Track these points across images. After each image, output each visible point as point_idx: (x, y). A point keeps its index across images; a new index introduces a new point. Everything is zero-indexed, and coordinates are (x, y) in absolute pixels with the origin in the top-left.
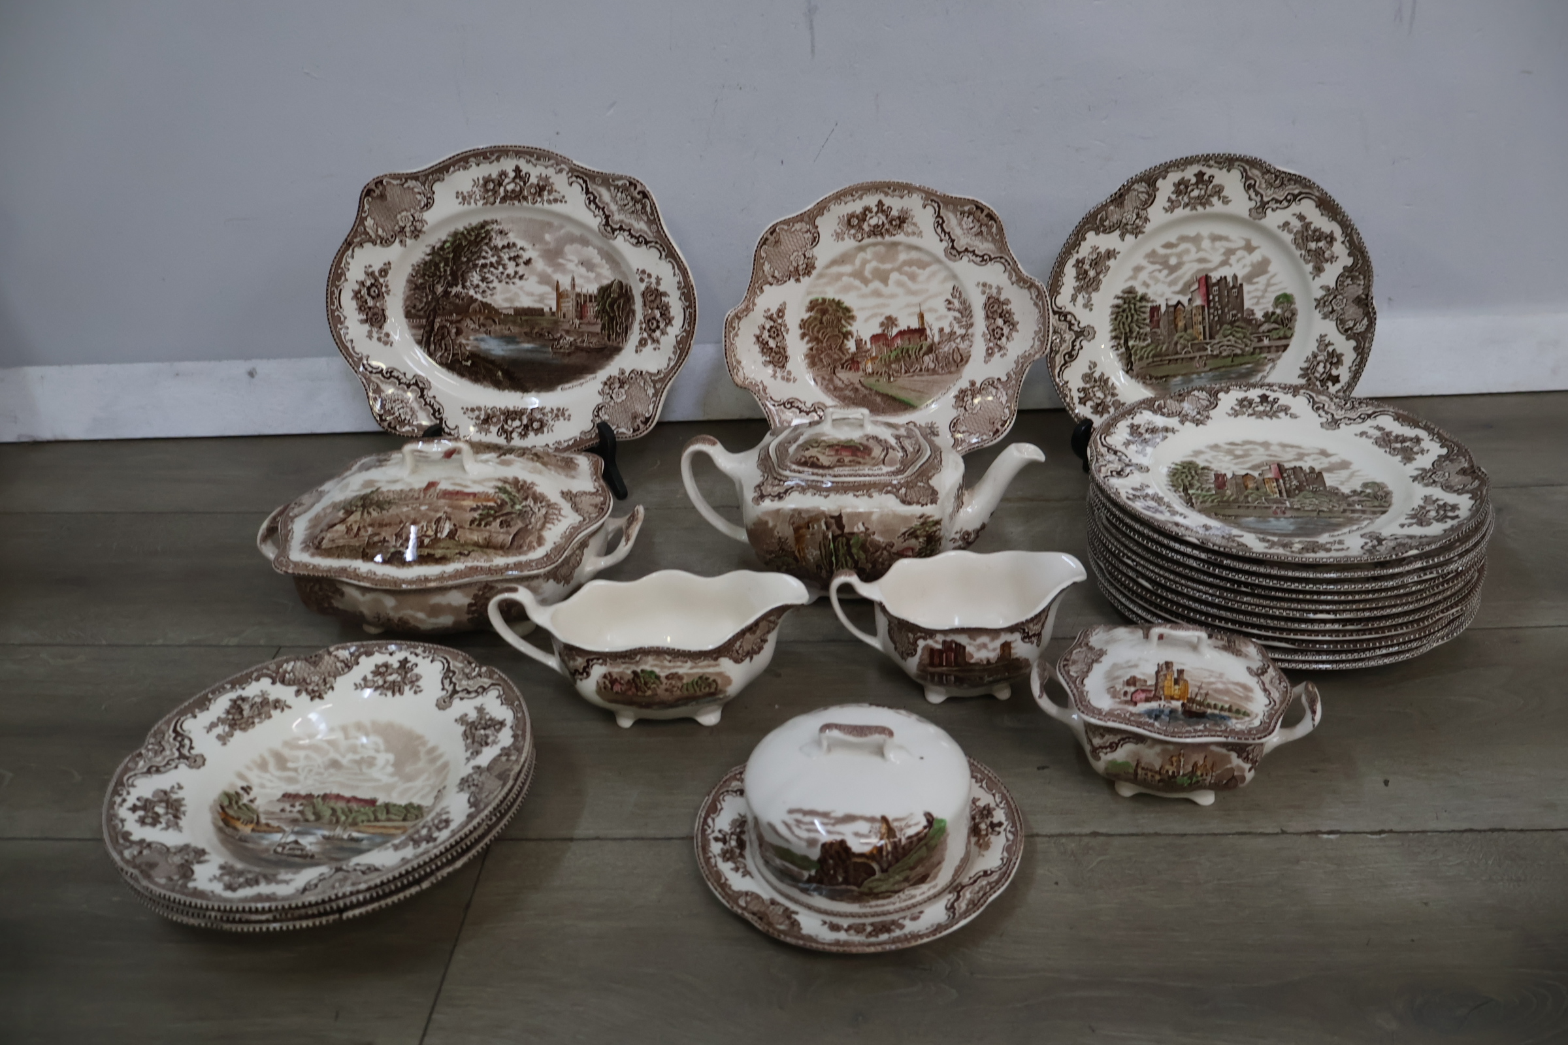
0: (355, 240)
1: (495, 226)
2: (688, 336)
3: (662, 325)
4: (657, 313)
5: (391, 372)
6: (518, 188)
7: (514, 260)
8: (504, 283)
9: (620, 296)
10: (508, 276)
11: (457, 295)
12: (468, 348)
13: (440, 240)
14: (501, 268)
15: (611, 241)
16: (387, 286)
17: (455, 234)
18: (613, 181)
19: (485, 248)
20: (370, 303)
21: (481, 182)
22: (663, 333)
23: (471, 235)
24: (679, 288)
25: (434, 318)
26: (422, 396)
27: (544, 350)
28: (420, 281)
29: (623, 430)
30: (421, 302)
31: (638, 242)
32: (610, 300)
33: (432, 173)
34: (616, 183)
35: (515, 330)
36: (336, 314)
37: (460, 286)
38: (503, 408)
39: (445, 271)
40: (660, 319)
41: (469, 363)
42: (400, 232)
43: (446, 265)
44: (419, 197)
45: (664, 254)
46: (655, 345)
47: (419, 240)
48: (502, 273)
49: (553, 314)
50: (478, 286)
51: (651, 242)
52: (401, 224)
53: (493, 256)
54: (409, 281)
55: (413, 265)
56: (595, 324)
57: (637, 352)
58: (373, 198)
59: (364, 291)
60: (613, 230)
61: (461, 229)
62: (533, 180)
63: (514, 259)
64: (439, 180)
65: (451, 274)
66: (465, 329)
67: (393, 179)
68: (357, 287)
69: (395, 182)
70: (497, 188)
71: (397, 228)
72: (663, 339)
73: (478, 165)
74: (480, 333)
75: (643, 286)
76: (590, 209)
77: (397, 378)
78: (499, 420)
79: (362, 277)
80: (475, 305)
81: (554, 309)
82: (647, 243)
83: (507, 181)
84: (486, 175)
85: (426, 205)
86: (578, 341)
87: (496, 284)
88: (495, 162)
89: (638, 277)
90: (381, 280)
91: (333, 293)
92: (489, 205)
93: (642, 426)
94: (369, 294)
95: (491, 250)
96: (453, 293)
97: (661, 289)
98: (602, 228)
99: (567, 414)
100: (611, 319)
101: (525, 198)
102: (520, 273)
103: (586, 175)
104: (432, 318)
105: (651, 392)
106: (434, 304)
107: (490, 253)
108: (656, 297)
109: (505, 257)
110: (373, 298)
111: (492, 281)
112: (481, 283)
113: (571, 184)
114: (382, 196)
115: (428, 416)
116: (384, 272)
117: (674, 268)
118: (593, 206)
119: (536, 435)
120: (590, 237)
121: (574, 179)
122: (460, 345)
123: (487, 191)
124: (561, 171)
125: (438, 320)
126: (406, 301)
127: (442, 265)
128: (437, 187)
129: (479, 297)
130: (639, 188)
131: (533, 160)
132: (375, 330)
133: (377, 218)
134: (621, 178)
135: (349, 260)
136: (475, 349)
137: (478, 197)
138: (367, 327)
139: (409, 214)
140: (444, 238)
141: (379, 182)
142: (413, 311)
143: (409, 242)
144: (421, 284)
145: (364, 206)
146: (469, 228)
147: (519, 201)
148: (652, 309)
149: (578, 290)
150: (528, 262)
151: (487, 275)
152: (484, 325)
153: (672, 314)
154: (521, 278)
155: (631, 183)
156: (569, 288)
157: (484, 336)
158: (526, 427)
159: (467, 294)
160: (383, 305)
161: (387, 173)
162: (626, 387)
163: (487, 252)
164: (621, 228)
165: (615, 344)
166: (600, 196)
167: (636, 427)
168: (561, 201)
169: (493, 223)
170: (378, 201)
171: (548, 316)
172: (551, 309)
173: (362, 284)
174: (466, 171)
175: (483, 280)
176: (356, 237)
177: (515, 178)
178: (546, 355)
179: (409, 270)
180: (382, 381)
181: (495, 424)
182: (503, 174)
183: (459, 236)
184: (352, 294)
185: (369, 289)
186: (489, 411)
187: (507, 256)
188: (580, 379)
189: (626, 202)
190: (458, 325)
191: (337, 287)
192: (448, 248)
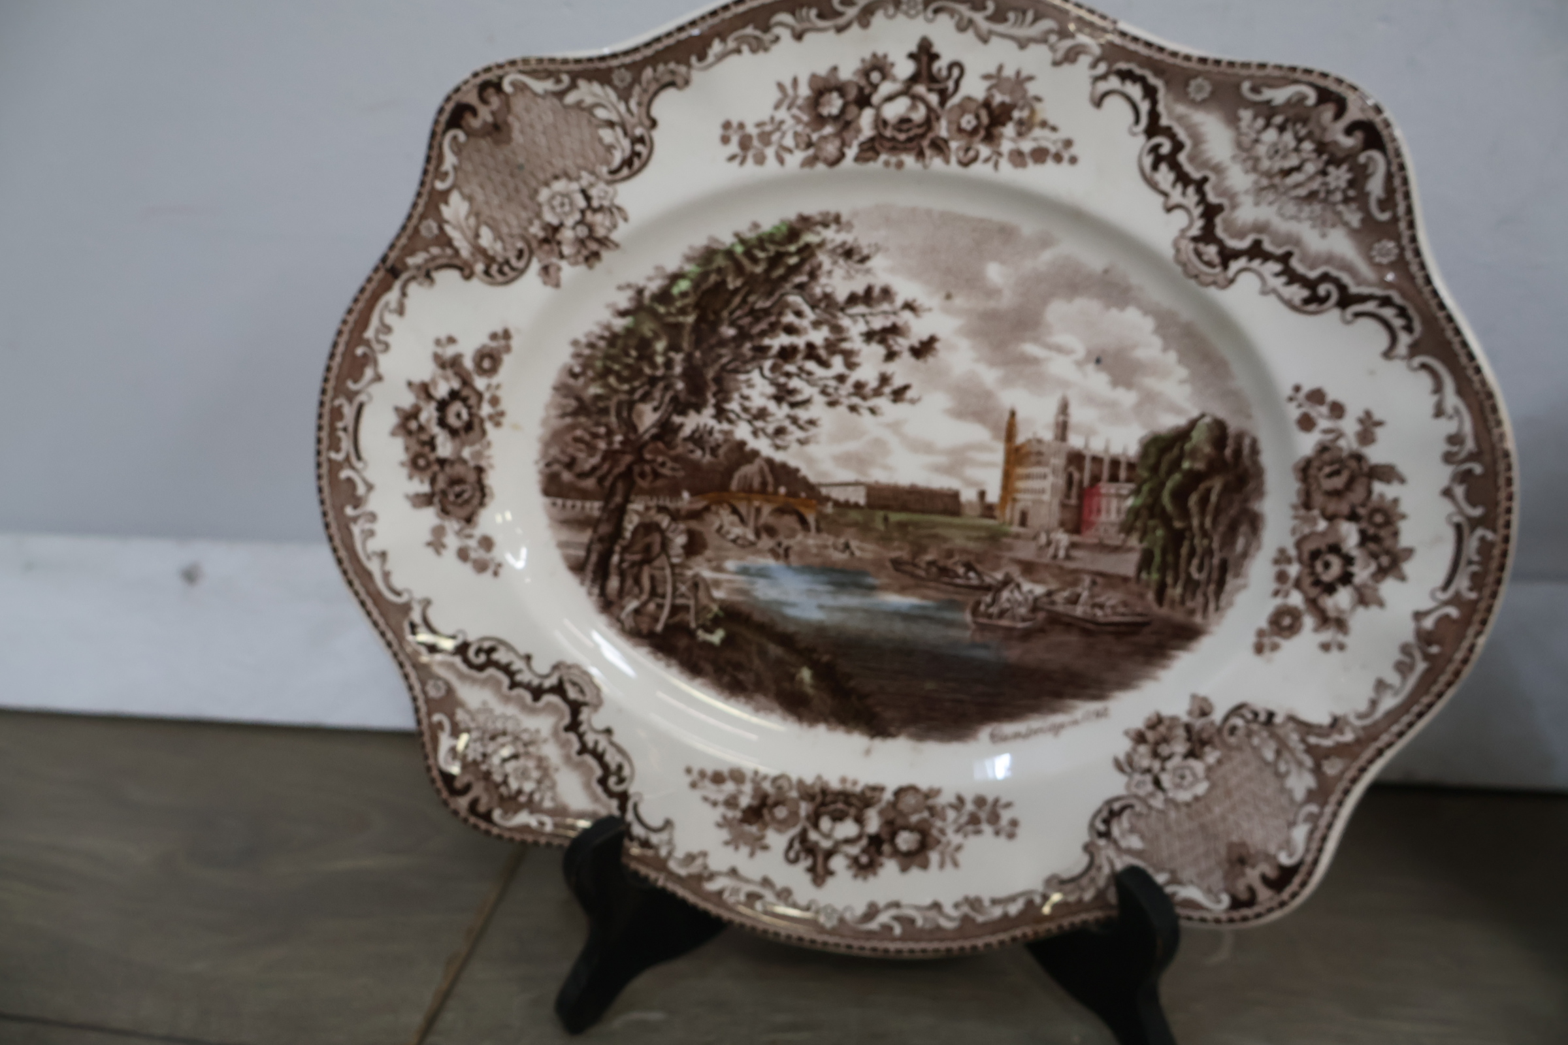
0: (411, 261)
1: (832, 235)
2: (1465, 621)
3: (1362, 573)
4: (1350, 535)
5: (491, 650)
6: (919, 115)
7: (883, 341)
8: (842, 410)
9: (1216, 465)
10: (859, 387)
11: (698, 439)
12: (718, 594)
13: (659, 268)
14: (838, 364)
15: (1213, 291)
16: (495, 401)
17: (708, 255)
18: (1255, 90)
19: (795, 299)
20: (445, 447)
21: (804, 91)
22: (1364, 599)
23: (755, 260)
24: (1448, 458)
25: (627, 500)
26: (574, 726)
27: (949, 615)
28: (594, 390)
29: (1191, 892)
30: (591, 449)
31: (1314, 300)
32: (1177, 477)
33: (653, 61)
34: (1267, 94)
35: (865, 550)
36: (345, 474)
37: (709, 411)
38: (809, 779)
39: (669, 364)
40: (1355, 553)
41: (717, 637)
42: (546, 241)
43: (674, 347)
44: (607, 135)
45: (1405, 339)
46: (1327, 635)
47: (599, 266)
48: (841, 378)
49: (988, 510)
50: (762, 414)
51: (1363, 299)
52: (551, 218)
53: (816, 324)
54: (562, 389)
55: (575, 343)
56: (1116, 549)
57: (1259, 649)
58: (470, 133)
59: (429, 413)
60: (1227, 256)
61: (727, 239)
62: (973, 87)
63: (883, 336)
64: (672, 84)
65: (685, 375)
66: (712, 539)
67: (533, 74)
68: (408, 400)
69: (539, 86)
70: (853, 110)
71: (536, 230)
72: (1362, 620)
73: (798, 37)
74: (759, 552)
75: (1307, 444)
76: (1154, 185)
77: (506, 669)
78: (794, 814)
79: (425, 371)
80: (749, 470)
81: (993, 496)
82: (1346, 300)
83: (886, 88)
84: (822, 70)
85: (628, 162)
86: (1060, 597)
87: (817, 409)
88: (855, 29)
89: (1294, 412)
90: (480, 383)
91: (337, 414)
92: (821, 167)
93: (1264, 894)
94: (442, 423)
95: (813, 307)
96: (687, 431)
97: (1376, 455)
98: (1188, 247)
99: (1006, 816)
100: (1176, 539)
101: (940, 147)
102: (898, 382)
103: (1159, 69)
104: (618, 499)
105: (1301, 783)
106: (628, 459)
107: (810, 315)
108: (1349, 485)
109: (855, 329)
110: (453, 433)
111: (806, 403)
112: (772, 406)
113: (1098, 102)
114: (498, 130)
115: (587, 786)
116: (489, 360)
117: (1438, 389)
118: (1165, 176)
119: (904, 869)
120: (1137, 277)
121: (1114, 82)
122: (696, 584)
123: (820, 120)
124: (1071, 56)
125: (637, 506)
126: (547, 445)
127: (660, 346)
128: (666, 106)
129: (763, 446)
130: (1354, 113)
131: (979, 17)
132: (452, 525)
133: (480, 197)
134: (1289, 75)
135: (391, 319)
136: (738, 598)
137: (789, 141)
138: (429, 517)
139: (575, 186)
140: (672, 266)
141: (489, 86)
142: (566, 476)
143: (568, 272)
144: (598, 397)
145: (441, 158)
146: (750, 235)
147: (920, 155)
148: (1331, 518)
149: (1075, 441)
150: (923, 349)
151: (795, 383)
152: (771, 531)
153: (1405, 541)
154: (899, 395)
155: (1325, 96)
156: (1048, 435)
157: (770, 562)
158: (876, 842)
159: (728, 434)
160: (478, 455)
161: (517, 55)
162: (1212, 756)
163: (799, 314)
164: (1256, 251)
165: (1179, 616)
166: (1197, 139)
167: (1243, 895)
168: (1058, 158)
169: (826, 225)
170: (485, 144)
171: (971, 516)
172: (982, 494)
173: (425, 390)
174: (761, 55)
175: (778, 399)
176: (412, 253)
177: (914, 79)
178: (954, 633)
179: (561, 357)
180: (462, 676)
181: (782, 825)
182: (878, 66)
183: (720, 261)
184: (393, 420)
185: (442, 406)
186: (767, 786)
187: (861, 327)
188: (1054, 711)
189: (1293, 161)
190: (694, 525)
191: (351, 396)
192: (684, 295)
